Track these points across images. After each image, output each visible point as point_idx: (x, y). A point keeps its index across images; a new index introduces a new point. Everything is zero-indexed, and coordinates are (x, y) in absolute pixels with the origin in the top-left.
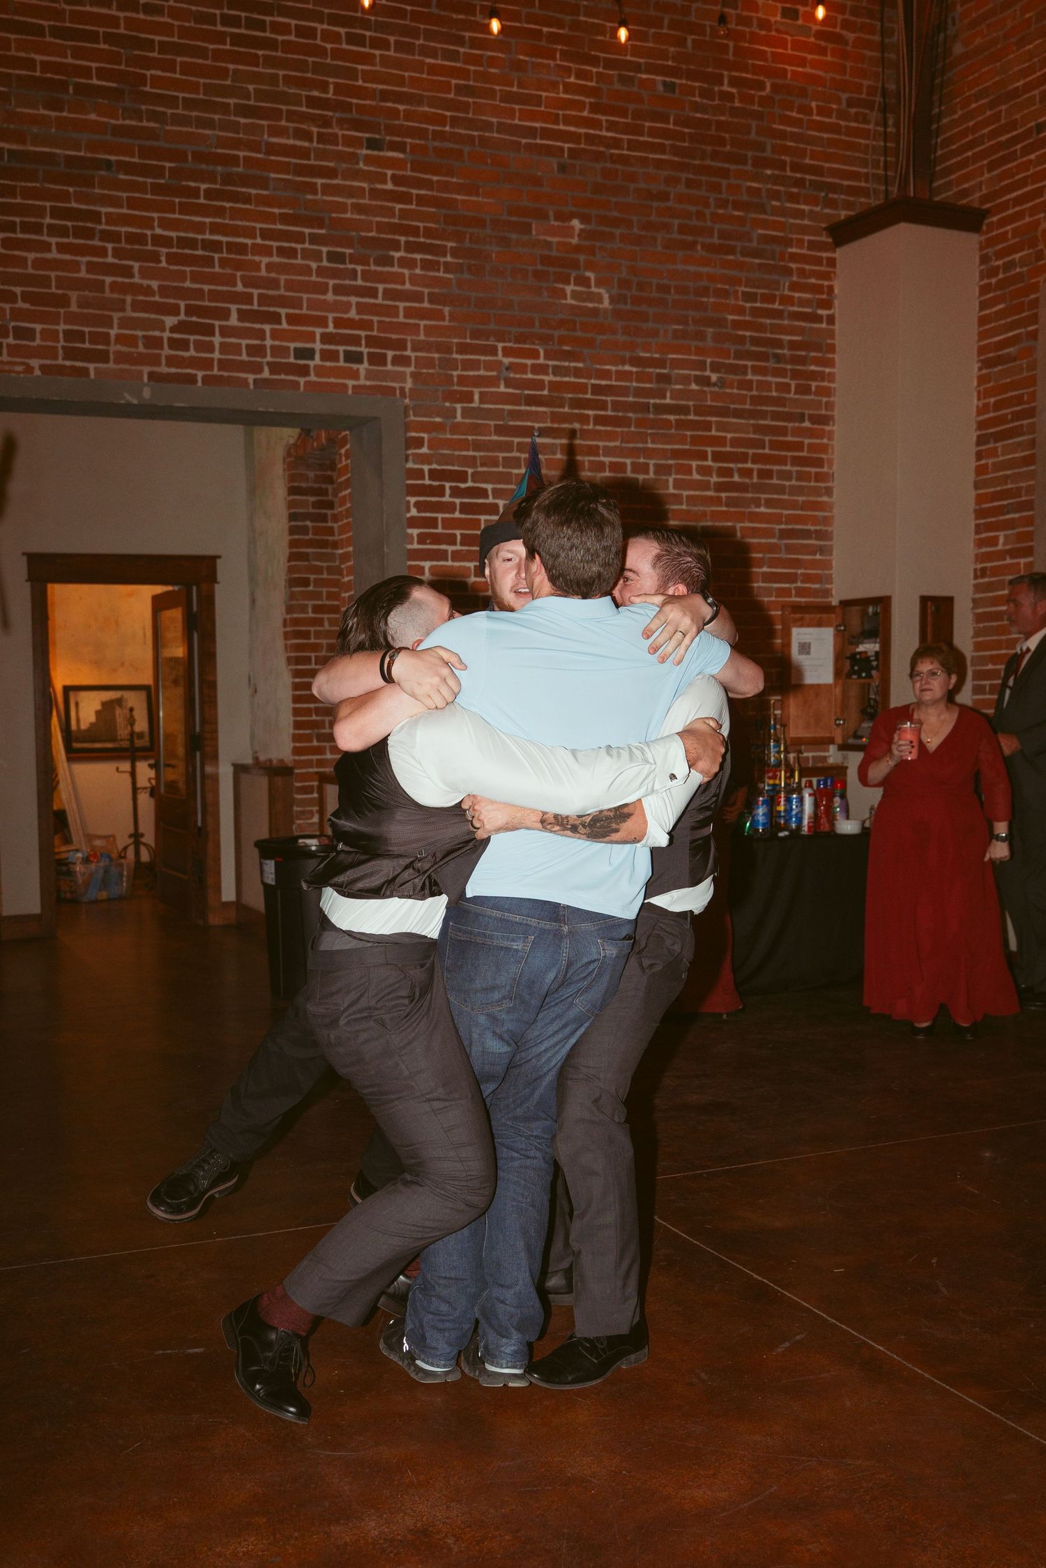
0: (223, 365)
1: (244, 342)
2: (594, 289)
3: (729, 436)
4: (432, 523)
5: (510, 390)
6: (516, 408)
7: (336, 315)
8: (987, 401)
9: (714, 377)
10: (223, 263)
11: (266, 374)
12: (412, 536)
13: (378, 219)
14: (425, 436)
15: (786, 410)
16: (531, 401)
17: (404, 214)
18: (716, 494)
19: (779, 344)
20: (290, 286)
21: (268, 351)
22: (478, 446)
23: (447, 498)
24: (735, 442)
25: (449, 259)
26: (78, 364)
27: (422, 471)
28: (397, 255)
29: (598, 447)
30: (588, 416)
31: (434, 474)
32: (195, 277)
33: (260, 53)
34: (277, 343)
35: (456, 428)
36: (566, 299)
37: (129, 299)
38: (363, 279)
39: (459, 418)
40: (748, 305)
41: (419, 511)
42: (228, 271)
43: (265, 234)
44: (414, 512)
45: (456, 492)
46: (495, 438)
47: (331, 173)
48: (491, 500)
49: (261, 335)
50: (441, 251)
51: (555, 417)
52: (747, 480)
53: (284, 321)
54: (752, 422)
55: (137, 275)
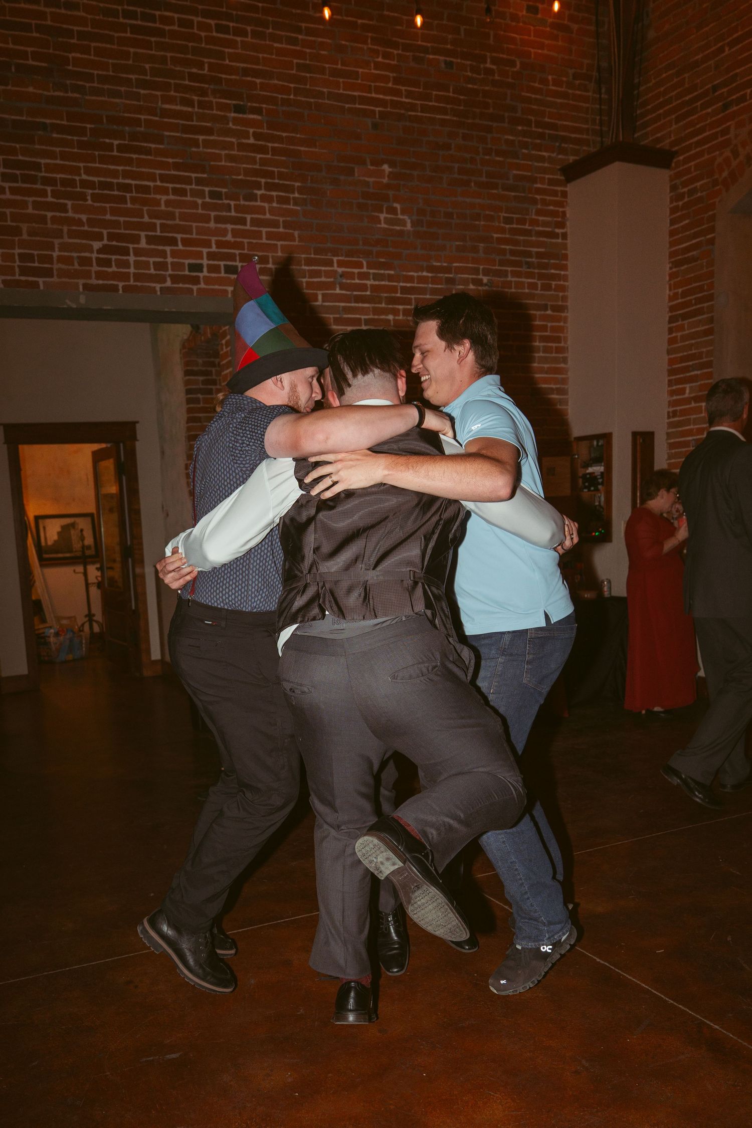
0: (137, 277)
1: (152, 260)
2: (400, 216)
5: (344, 292)
6: (348, 305)
7: (216, 238)
9: (485, 280)
10: (134, 200)
11: (169, 283)
13: (245, 166)
15: (535, 302)
16: (358, 299)
17: (263, 162)
19: (529, 254)
20: (183, 217)
21: (169, 266)
25: (297, 195)
26: (31, 279)
28: (259, 192)
30: (399, 310)
32: (114, 212)
33: (153, 39)
34: (175, 260)
36: (380, 224)
37: (65, 229)
38: (236, 211)
40: (507, 226)
42: (137, 206)
43: (163, 178)
47: (209, 131)
49: (163, 254)
50: (289, 189)
51: (376, 311)
53: (180, 243)
55: (70, 211)
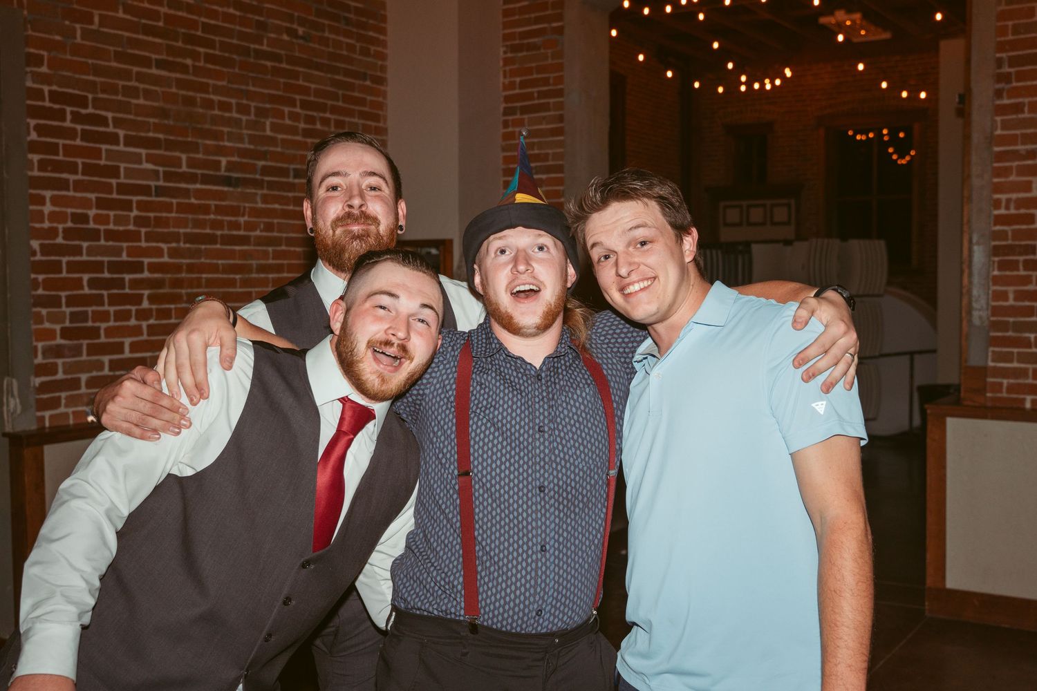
3: (313, 86)
4: (53, 149)
5: (128, 17)
6: (135, 36)
8: (512, 79)
9: (301, 31)
12: (31, 161)
14: (45, 53)
15: (353, 68)
16: (149, 30)
18: (303, 139)
19: (347, 8)
22: (97, 71)
23: (68, 124)
24: (318, 93)
27: (42, 91)
29: (208, 84)
30: (199, 53)
31: (54, 96)
35: (77, 50)
39: (79, 40)
41: (39, 135)
44: (34, 136)
45: (77, 118)
46: (114, 64)
48: (111, 129)
51: (171, 50)
52: (326, 129)
54: (329, 76)
